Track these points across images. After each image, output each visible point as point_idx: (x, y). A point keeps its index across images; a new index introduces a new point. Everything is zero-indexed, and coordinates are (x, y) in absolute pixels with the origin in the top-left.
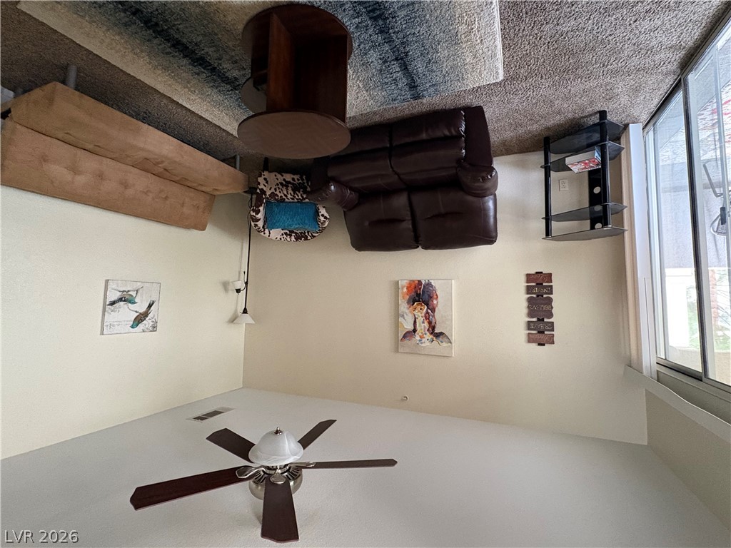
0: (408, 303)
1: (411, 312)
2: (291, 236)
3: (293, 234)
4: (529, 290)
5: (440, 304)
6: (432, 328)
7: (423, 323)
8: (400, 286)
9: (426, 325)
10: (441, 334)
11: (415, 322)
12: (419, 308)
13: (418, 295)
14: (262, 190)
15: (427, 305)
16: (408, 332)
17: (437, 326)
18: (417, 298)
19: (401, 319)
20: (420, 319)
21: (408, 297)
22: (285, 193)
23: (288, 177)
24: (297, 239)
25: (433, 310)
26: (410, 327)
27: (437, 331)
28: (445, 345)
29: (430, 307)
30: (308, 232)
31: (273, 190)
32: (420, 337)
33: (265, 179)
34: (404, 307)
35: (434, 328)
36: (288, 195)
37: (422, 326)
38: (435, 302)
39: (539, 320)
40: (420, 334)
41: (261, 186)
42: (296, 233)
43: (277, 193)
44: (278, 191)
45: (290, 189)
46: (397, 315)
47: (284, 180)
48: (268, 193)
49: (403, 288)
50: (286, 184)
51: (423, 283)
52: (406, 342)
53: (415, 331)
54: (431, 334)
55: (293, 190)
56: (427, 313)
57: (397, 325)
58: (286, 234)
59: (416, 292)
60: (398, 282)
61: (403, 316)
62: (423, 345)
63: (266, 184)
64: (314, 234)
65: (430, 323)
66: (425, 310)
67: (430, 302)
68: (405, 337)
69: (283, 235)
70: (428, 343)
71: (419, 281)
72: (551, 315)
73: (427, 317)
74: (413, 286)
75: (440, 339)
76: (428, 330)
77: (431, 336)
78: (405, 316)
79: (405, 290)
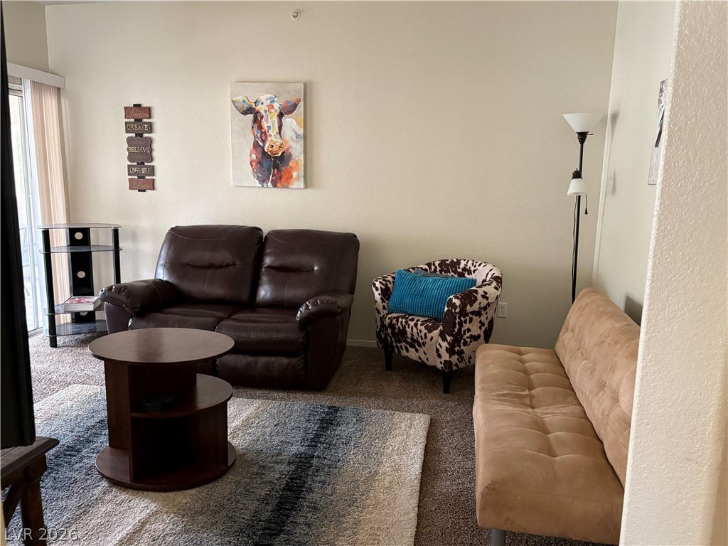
0: (290, 156)
1: (287, 142)
2: (464, 269)
3: (460, 270)
4: (152, 171)
5: (247, 154)
6: (257, 120)
7: (269, 127)
8: (302, 179)
9: (265, 124)
10: (245, 113)
11: (280, 127)
12: (275, 148)
13: (276, 166)
14: (444, 339)
15: (264, 153)
16: (289, 112)
17: (250, 123)
18: (278, 162)
19: (301, 132)
20: (273, 132)
21: (290, 164)
22: (414, 329)
23: (412, 354)
24: (459, 262)
25: (256, 145)
26: (287, 120)
27: (251, 116)
28: (241, 98)
29: (259, 149)
30: (435, 271)
31: (429, 336)
32: (273, 107)
33: (440, 356)
34: (296, 150)
35: (255, 120)
36: (416, 327)
37: (270, 122)
38: (254, 156)
39: (141, 135)
40: (273, 111)
41: (445, 344)
42: (455, 272)
43: (424, 331)
44: (423, 334)
45: (409, 335)
46: (306, 138)
47: (417, 351)
48: (436, 333)
49: (298, 178)
50: (415, 343)
51: (270, 184)
52: (292, 99)
53: (281, 116)
54: (258, 112)
55: (406, 332)
56: (264, 141)
57: (306, 125)
58: (470, 273)
59: (279, 171)
60: (306, 187)
61: (298, 136)
62: (269, 96)
63: (438, 347)
64: (427, 267)
65: (260, 127)
66: (267, 145)
67: (260, 156)
68: (295, 106)
69: (474, 271)
70: (263, 98)
71: (275, 186)
72: (129, 140)
73: (264, 136)
74: (283, 180)
75: (246, 106)
76: (262, 117)
77: (258, 108)
78: (294, 137)
79: (295, 174)
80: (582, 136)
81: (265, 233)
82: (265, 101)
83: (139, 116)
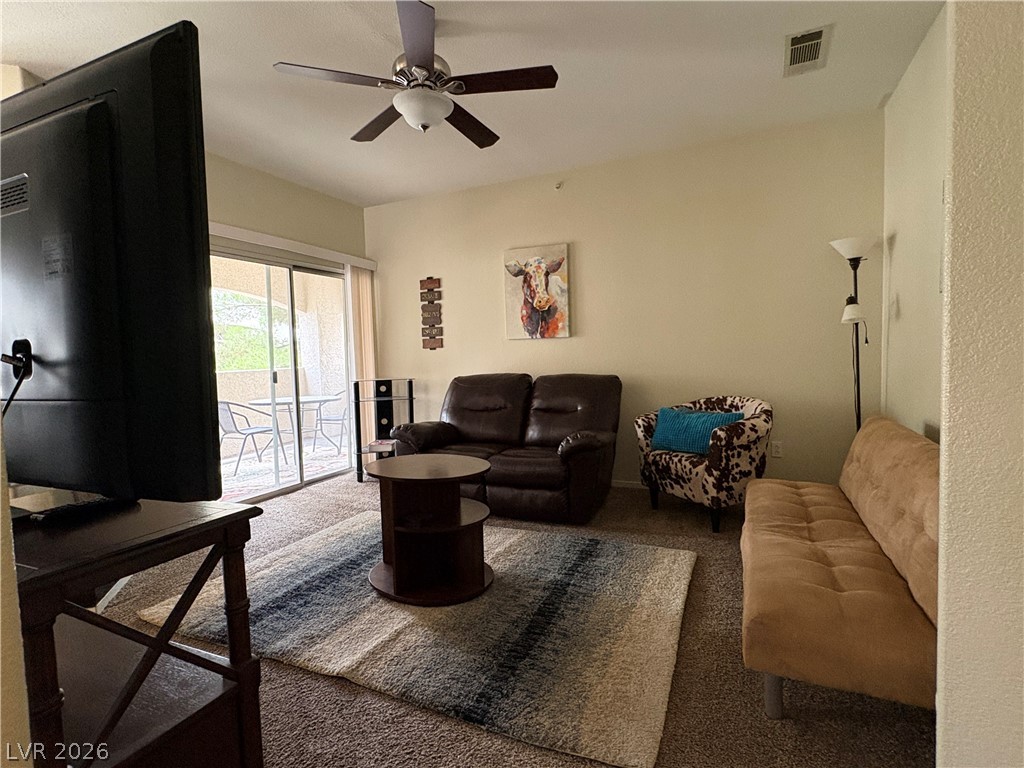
0: (556, 309)
1: (553, 297)
2: (731, 406)
3: (727, 407)
4: (441, 332)
5: (518, 310)
6: (527, 281)
7: (537, 286)
8: (567, 329)
9: (533, 283)
10: (516, 275)
11: (547, 285)
12: (543, 303)
13: (544, 319)
14: (711, 475)
15: (533, 308)
16: (554, 271)
17: (521, 283)
18: (545, 315)
19: (565, 287)
20: (541, 290)
21: (556, 316)
22: (679, 465)
23: (677, 491)
24: (725, 399)
25: (526, 301)
26: (553, 278)
27: (521, 277)
28: (513, 263)
29: (529, 305)
30: (700, 408)
31: (694, 471)
32: (540, 267)
33: (706, 492)
34: (562, 303)
35: (525, 281)
36: (680, 463)
37: (538, 281)
38: (524, 312)
39: (433, 303)
40: (540, 271)
41: (711, 480)
42: (722, 409)
43: (689, 466)
44: (687, 470)
45: (673, 472)
46: (570, 292)
47: (682, 487)
48: (701, 468)
49: (563, 328)
50: (679, 479)
51: (538, 335)
52: (557, 259)
53: (547, 274)
54: (528, 273)
55: (669, 468)
56: (533, 298)
57: (570, 279)
58: (737, 408)
59: (547, 323)
60: (571, 336)
61: (562, 291)
62: (536, 258)
63: (705, 483)
64: (691, 405)
65: (529, 286)
66: (535, 301)
67: (529, 312)
68: (559, 264)
69: (742, 407)
70: (531, 261)
71: (543, 336)
72: (423, 307)
73: (533, 293)
74: (550, 331)
75: (517, 269)
76: (531, 277)
77: (527, 270)
78: (559, 292)
79: (560, 325)
80: (855, 263)
81: (534, 379)
82: (534, 263)
83: (431, 286)
